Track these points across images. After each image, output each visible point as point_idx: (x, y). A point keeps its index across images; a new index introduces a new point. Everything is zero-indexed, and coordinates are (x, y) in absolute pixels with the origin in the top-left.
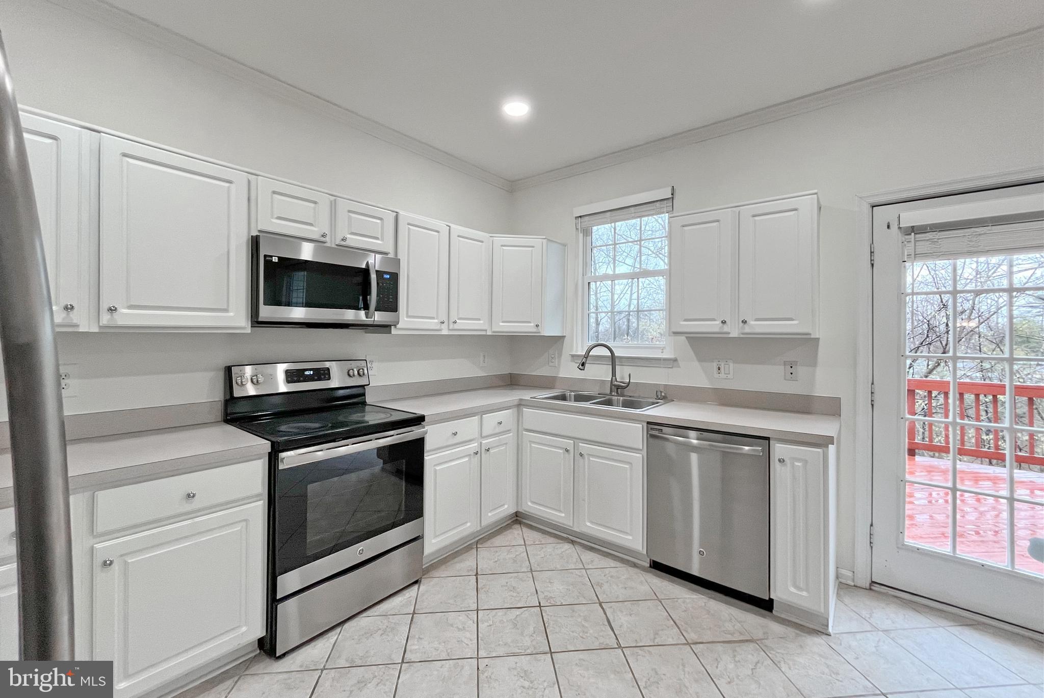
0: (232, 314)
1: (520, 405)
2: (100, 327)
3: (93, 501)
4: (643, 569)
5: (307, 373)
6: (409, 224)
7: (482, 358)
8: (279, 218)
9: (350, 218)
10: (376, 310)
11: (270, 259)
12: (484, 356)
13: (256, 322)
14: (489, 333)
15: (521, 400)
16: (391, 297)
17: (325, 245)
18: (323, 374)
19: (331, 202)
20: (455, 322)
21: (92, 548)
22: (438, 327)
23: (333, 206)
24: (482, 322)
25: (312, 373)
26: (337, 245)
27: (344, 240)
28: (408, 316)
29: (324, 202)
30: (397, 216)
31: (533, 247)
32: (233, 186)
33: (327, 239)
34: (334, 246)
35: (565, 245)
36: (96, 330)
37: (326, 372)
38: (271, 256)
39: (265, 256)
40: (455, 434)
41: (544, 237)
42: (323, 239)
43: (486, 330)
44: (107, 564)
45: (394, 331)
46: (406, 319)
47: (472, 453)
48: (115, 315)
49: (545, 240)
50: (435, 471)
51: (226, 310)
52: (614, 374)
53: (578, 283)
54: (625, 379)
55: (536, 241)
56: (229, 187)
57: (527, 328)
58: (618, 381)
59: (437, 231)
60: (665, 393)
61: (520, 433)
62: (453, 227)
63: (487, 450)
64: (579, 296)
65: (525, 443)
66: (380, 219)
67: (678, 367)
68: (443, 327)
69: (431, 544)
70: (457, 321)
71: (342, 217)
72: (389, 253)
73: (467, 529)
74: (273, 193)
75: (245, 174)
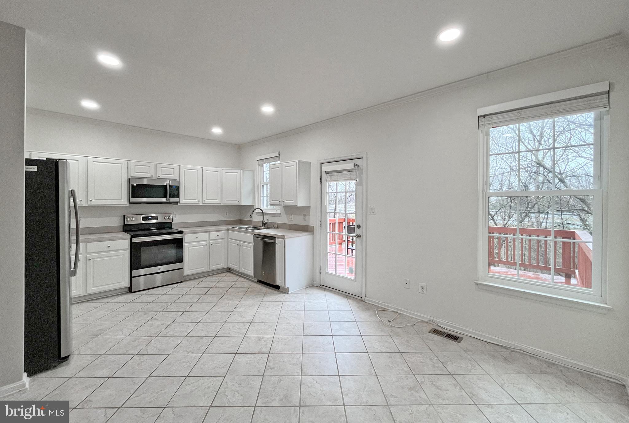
0: (122, 201)
1: (228, 230)
2: (88, 205)
3: (86, 245)
4: (255, 282)
5: (149, 218)
6: (185, 169)
7: (226, 214)
8: (137, 172)
9: (161, 169)
10: (169, 198)
13: (130, 203)
14: (221, 204)
15: (228, 228)
16: (176, 193)
17: (153, 179)
19: (155, 165)
20: (205, 201)
21: (86, 256)
22: (197, 203)
23: (156, 166)
24: (218, 200)
25: (151, 217)
26: (156, 178)
27: (159, 176)
28: (184, 199)
29: (152, 165)
30: (180, 167)
31: (238, 172)
33: (154, 177)
35: (253, 171)
36: (87, 206)
37: (156, 218)
38: (134, 184)
39: (132, 184)
40: (197, 238)
41: (241, 169)
42: (152, 177)
43: (220, 203)
44: (90, 260)
45: (179, 204)
46: (184, 200)
47: (205, 245)
48: (92, 202)
50: (189, 249)
51: (121, 200)
52: (263, 219)
53: (258, 185)
54: (266, 221)
55: (238, 170)
56: (122, 166)
57: (235, 202)
58: (264, 221)
59: (197, 170)
60: (277, 226)
61: (228, 240)
62: (204, 168)
63: (212, 244)
64: (259, 190)
65: (229, 243)
66: (173, 168)
67: (281, 216)
68: (199, 202)
69: (187, 272)
70: (206, 200)
71: (159, 169)
72: (176, 179)
73: (203, 269)
74: (136, 165)
75: (126, 161)
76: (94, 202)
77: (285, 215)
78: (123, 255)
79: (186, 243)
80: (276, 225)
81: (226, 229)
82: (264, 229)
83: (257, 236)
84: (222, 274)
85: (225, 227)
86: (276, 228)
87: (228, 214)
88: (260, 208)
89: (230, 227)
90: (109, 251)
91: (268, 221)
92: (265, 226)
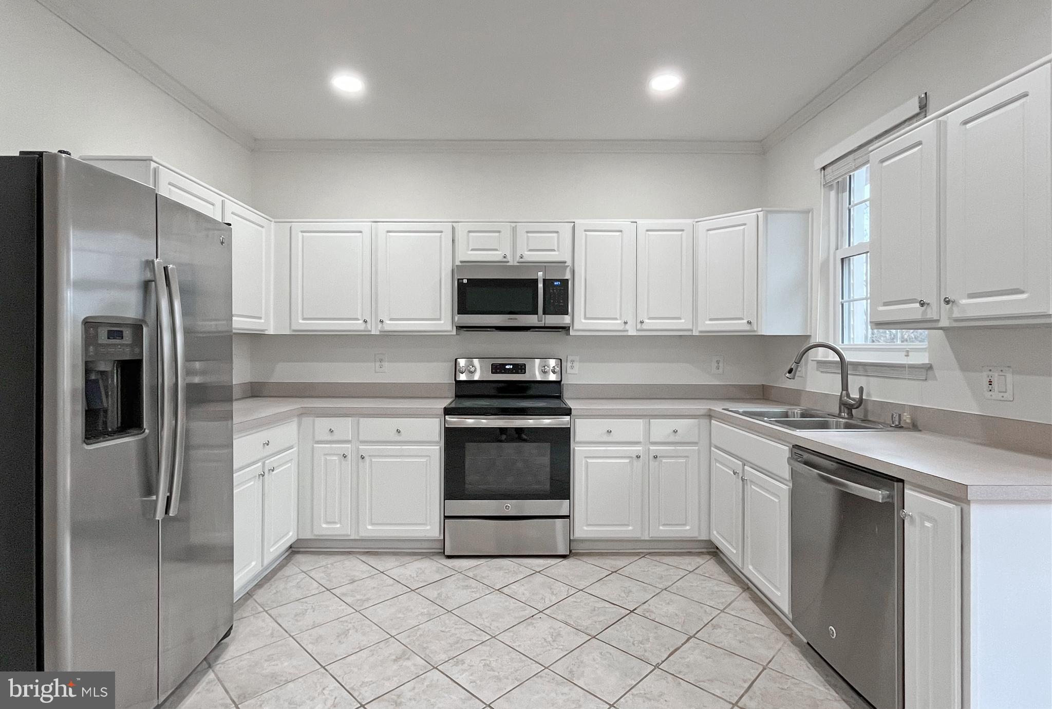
0: (441, 322)
1: (709, 416)
2: (379, 331)
5: (507, 367)
6: (585, 231)
7: (714, 365)
8: (472, 250)
9: (528, 237)
10: (545, 314)
11: (461, 281)
12: (718, 362)
13: (459, 327)
14: (695, 333)
15: (711, 410)
16: (562, 301)
17: (508, 264)
18: (520, 368)
19: (513, 228)
20: (642, 323)
21: (358, 449)
22: (621, 328)
23: (514, 230)
24: (683, 321)
25: (511, 367)
26: (518, 262)
27: (523, 257)
28: (586, 318)
29: (506, 229)
30: (574, 225)
31: (745, 224)
32: (443, 234)
33: (509, 258)
34: (516, 264)
35: (807, 212)
36: (376, 333)
37: (523, 367)
38: (463, 279)
39: (458, 280)
40: (610, 432)
41: (760, 209)
42: (505, 260)
43: (692, 330)
44: (363, 457)
45: (573, 333)
46: (583, 321)
47: (635, 456)
48: (384, 325)
49: (762, 212)
50: (588, 463)
51: (439, 319)
52: (845, 386)
53: (827, 260)
54: (855, 395)
55: (749, 216)
56: (441, 236)
57: (739, 326)
58: (848, 395)
59: (621, 231)
60: (912, 419)
61: (710, 449)
62: (640, 221)
63: (656, 457)
64: (828, 279)
65: (713, 461)
66: (557, 232)
67: (935, 378)
68: (627, 327)
69: (582, 530)
70: (646, 321)
71: (522, 237)
72: (565, 262)
73: (629, 531)
74: (469, 232)
75: (451, 224)
76: (390, 325)
77: (958, 373)
78: (427, 456)
79: (580, 443)
80: (907, 418)
81: (702, 412)
82: (848, 426)
83: (806, 456)
84: (687, 559)
85: (701, 407)
86: (908, 429)
87: (721, 364)
88: (831, 344)
89: (718, 407)
90: (399, 442)
91: (869, 394)
92: (851, 416)
